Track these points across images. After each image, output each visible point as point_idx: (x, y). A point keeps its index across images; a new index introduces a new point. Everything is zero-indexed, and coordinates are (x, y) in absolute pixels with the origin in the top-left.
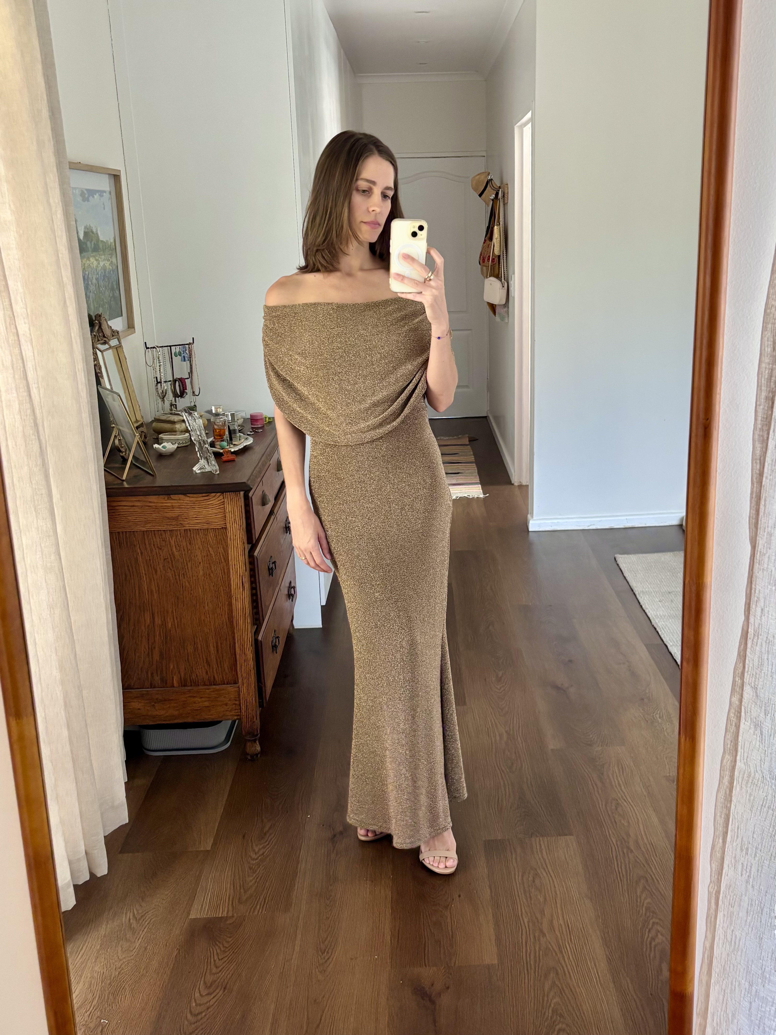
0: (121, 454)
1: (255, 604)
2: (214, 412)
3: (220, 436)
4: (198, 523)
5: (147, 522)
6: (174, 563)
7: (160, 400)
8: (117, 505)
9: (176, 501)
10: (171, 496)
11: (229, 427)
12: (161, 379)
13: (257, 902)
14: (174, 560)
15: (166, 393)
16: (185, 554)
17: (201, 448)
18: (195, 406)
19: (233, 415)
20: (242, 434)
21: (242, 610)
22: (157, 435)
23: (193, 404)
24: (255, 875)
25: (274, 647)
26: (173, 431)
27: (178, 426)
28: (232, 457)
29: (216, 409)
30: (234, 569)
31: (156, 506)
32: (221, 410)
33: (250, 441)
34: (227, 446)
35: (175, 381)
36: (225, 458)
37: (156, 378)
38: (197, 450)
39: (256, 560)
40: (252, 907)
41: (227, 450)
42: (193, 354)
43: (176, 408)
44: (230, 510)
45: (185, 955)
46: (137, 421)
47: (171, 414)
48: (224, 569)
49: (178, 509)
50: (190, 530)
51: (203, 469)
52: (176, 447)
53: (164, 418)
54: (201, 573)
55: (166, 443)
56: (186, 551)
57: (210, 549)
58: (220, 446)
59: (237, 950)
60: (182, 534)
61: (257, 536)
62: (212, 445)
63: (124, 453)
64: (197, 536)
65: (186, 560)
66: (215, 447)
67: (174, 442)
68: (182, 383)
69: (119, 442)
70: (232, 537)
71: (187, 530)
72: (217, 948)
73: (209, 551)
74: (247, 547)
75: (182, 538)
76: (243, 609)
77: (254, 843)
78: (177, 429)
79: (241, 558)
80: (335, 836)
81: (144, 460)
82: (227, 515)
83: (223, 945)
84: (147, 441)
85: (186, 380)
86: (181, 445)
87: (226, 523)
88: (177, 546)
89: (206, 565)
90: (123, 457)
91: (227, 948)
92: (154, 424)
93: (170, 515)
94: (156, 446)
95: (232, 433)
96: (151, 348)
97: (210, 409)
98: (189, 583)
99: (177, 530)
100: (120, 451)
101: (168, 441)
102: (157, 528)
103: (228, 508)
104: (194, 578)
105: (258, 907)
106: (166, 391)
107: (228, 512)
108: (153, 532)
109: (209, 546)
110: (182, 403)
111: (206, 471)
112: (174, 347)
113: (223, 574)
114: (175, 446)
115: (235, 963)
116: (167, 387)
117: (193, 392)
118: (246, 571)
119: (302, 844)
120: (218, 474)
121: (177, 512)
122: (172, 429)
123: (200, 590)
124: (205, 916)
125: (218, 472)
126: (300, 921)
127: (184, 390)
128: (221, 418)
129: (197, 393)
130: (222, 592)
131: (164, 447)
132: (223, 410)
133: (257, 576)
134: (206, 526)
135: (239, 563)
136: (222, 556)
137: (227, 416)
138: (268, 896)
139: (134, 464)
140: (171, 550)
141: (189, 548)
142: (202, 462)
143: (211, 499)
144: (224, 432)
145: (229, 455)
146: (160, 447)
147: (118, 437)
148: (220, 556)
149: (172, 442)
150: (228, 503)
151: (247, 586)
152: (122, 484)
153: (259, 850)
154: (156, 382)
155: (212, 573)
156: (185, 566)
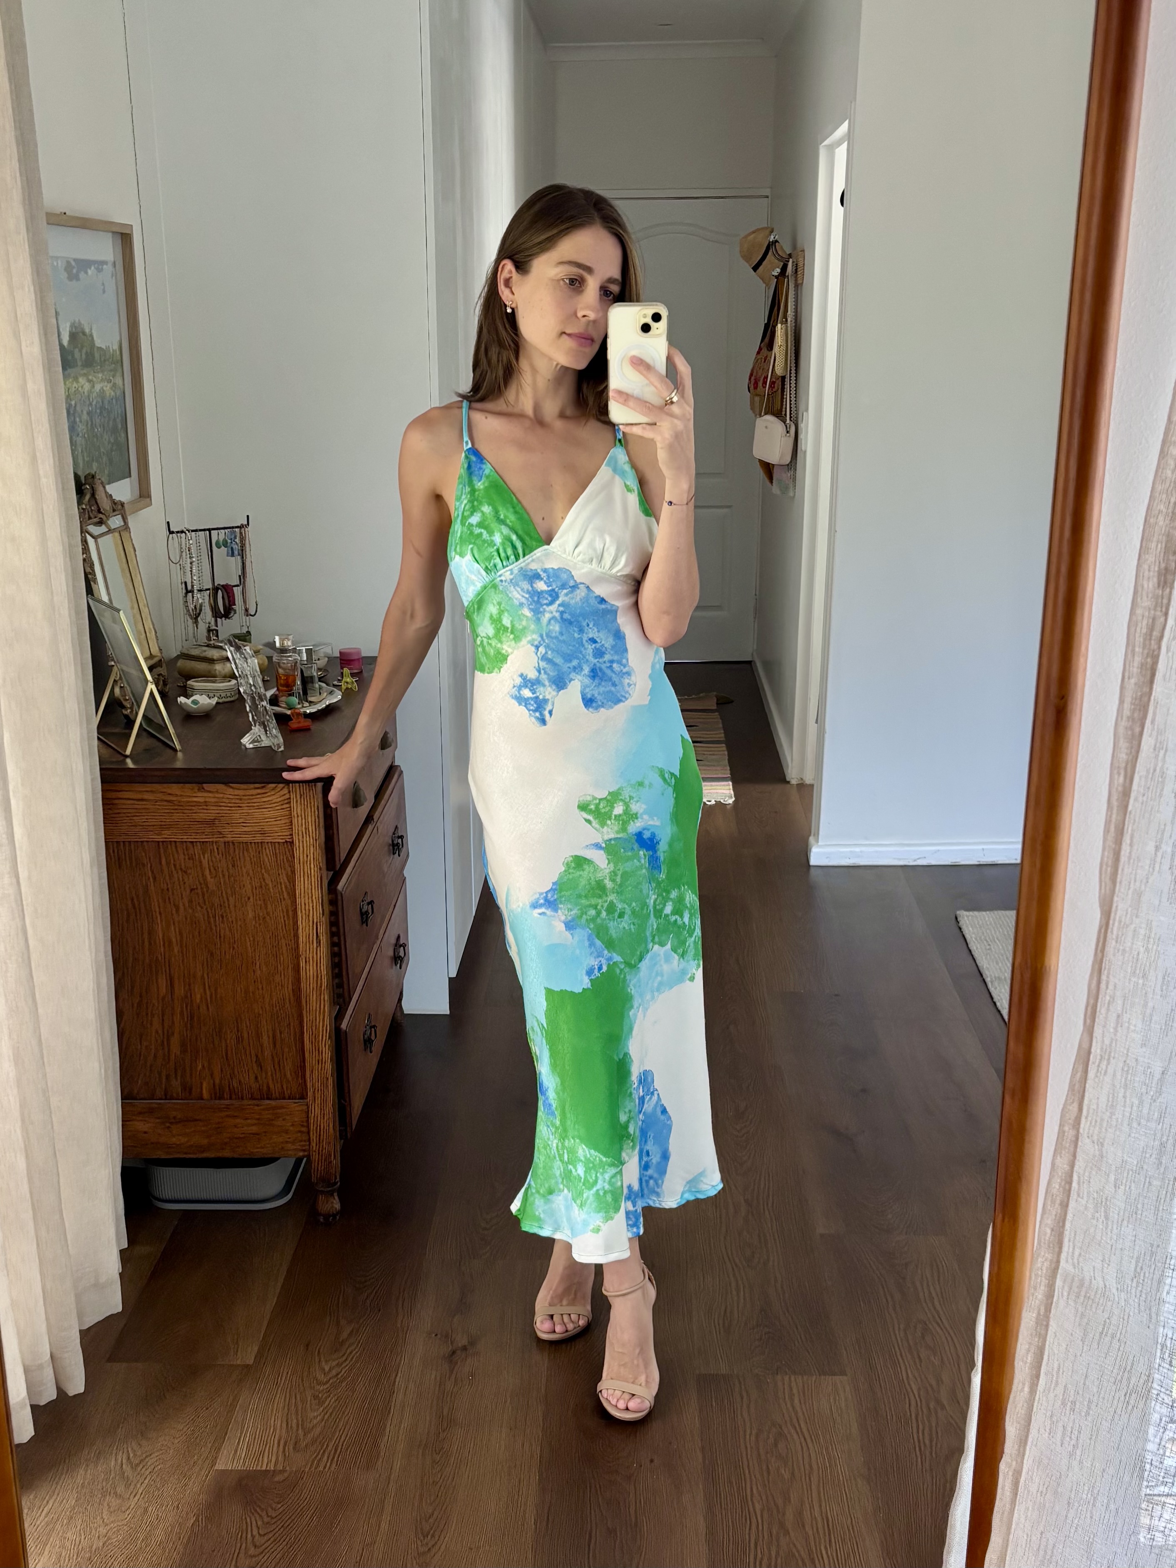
0: (125, 712)
1: (337, 971)
2: (278, 645)
3: (287, 687)
4: (246, 833)
5: (162, 827)
6: (206, 897)
7: (190, 621)
8: (114, 797)
9: (210, 795)
10: (204, 785)
11: (302, 671)
12: (193, 586)
13: (324, 1452)
14: (207, 891)
15: (201, 610)
16: (225, 881)
17: (254, 706)
18: (249, 633)
19: (309, 652)
20: (323, 685)
21: (315, 979)
22: (184, 680)
23: (245, 630)
24: (322, 1409)
25: (368, 1042)
26: (210, 676)
27: (218, 667)
28: (306, 724)
29: (282, 640)
30: (304, 911)
31: (179, 802)
32: (290, 643)
33: (337, 697)
34: (299, 703)
35: (216, 589)
36: (294, 724)
37: (186, 583)
38: (248, 709)
39: (339, 897)
40: (316, 1457)
41: (297, 711)
42: (247, 545)
43: (217, 636)
44: (299, 814)
45: (206, 1526)
46: (151, 656)
47: (208, 646)
48: (287, 911)
49: (214, 808)
50: (233, 843)
51: (256, 742)
52: (214, 703)
53: (195, 652)
54: (251, 915)
55: (198, 695)
56: (227, 877)
57: (266, 875)
58: (287, 704)
59: (287, 1524)
60: (220, 850)
61: (343, 856)
62: (274, 701)
63: (129, 711)
64: (246, 853)
65: (226, 893)
66: (278, 706)
67: (211, 695)
68: (228, 593)
69: (121, 692)
70: (301, 857)
71: (228, 842)
72: (257, 1517)
73: (264, 880)
74: (327, 876)
75: (221, 855)
76: (318, 976)
77: (322, 1359)
78: (217, 672)
79: (316, 894)
80: (454, 1352)
81: (161, 722)
82: (295, 821)
83: (267, 1514)
84: (167, 690)
85: (235, 589)
86: (224, 700)
87: (292, 835)
88: (212, 868)
89: (259, 902)
90: (126, 717)
91: (273, 1518)
92: (181, 663)
93: (202, 816)
94: (182, 700)
95: (307, 681)
96: (178, 532)
97: (271, 640)
98: (230, 930)
99: (212, 842)
100: (124, 707)
101: (202, 692)
102: (180, 837)
103: (297, 809)
104: (239, 923)
105: (326, 1458)
106: (201, 606)
107: (296, 816)
108: (173, 844)
109: (263, 871)
110: (228, 627)
111: (263, 745)
112: (216, 531)
113: (286, 918)
114: (214, 701)
115: (285, 1543)
116: (203, 599)
117: (247, 610)
118: (323, 914)
119: (400, 1364)
120: (281, 751)
121: (213, 812)
122: (209, 672)
123: (249, 944)
124: (239, 1468)
125: (282, 749)
126: (390, 1486)
127: (230, 605)
128: (290, 656)
129: (252, 612)
130: (284, 948)
131: (194, 702)
132: (293, 644)
133: (341, 924)
134: (258, 838)
135: (312, 901)
136: (284, 889)
137: (300, 652)
138: (341, 1444)
139: (145, 730)
140: (203, 875)
141: (231, 872)
142: (256, 730)
143: (269, 794)
144: (294, 681)
145: (302, 719)
146: (189, 701)
147: (119, 682)
148: (282, 888)
149: (209, 694)
150: (297, 801)
151: (324, 939)
152: (124, 762)
153: (330, 1370)
154: (184, 591)
155: (268, 914)
156: (224, 902)
